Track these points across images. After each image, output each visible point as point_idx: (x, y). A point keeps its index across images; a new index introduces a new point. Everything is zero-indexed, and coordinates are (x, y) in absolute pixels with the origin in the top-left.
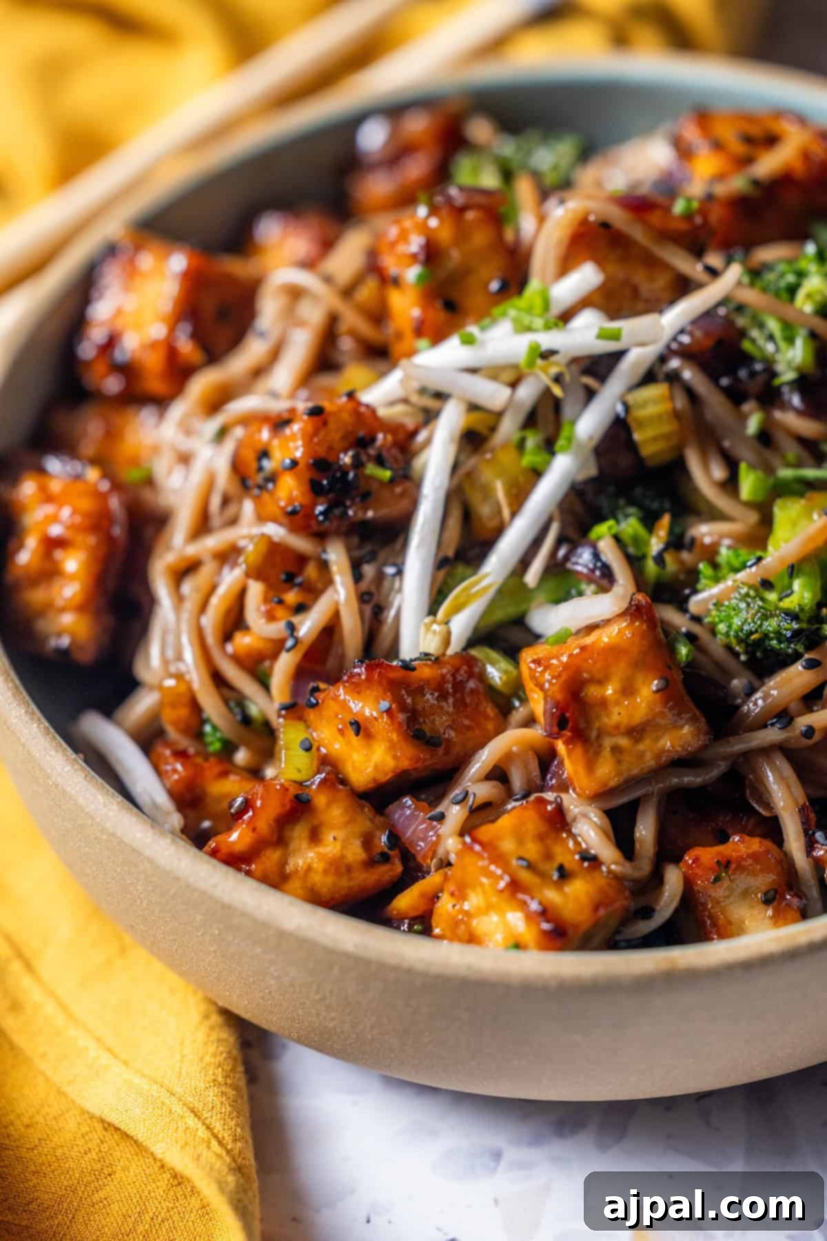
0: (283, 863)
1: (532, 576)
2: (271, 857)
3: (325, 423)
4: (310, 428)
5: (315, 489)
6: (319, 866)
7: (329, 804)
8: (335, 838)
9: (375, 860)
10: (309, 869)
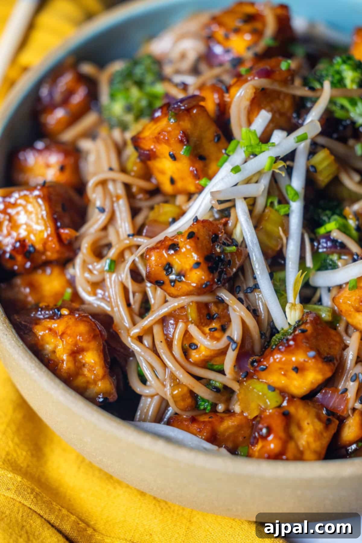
0: (297, 446)
1: (309, 263)
2: (291, 446)
3: (198, 239)
4: (193, 244)
5: (211, 270)
6: (311, 440)
7: (296, 409)
8: (308, 424)
9: (327, 424)
10: (308, 443)
